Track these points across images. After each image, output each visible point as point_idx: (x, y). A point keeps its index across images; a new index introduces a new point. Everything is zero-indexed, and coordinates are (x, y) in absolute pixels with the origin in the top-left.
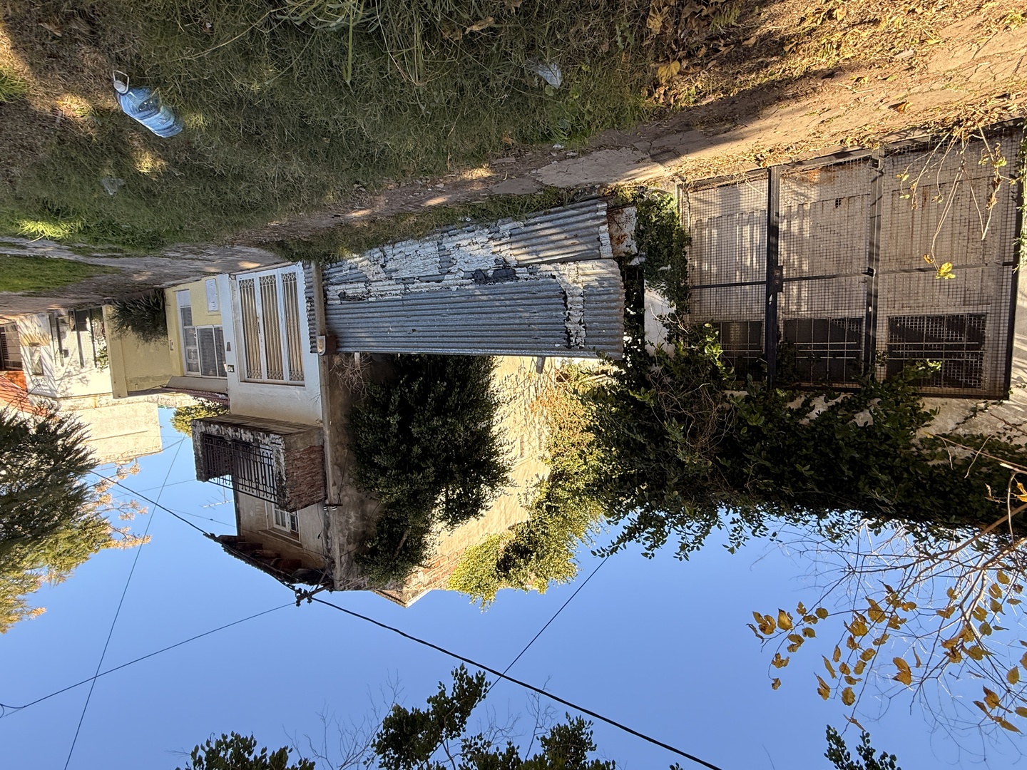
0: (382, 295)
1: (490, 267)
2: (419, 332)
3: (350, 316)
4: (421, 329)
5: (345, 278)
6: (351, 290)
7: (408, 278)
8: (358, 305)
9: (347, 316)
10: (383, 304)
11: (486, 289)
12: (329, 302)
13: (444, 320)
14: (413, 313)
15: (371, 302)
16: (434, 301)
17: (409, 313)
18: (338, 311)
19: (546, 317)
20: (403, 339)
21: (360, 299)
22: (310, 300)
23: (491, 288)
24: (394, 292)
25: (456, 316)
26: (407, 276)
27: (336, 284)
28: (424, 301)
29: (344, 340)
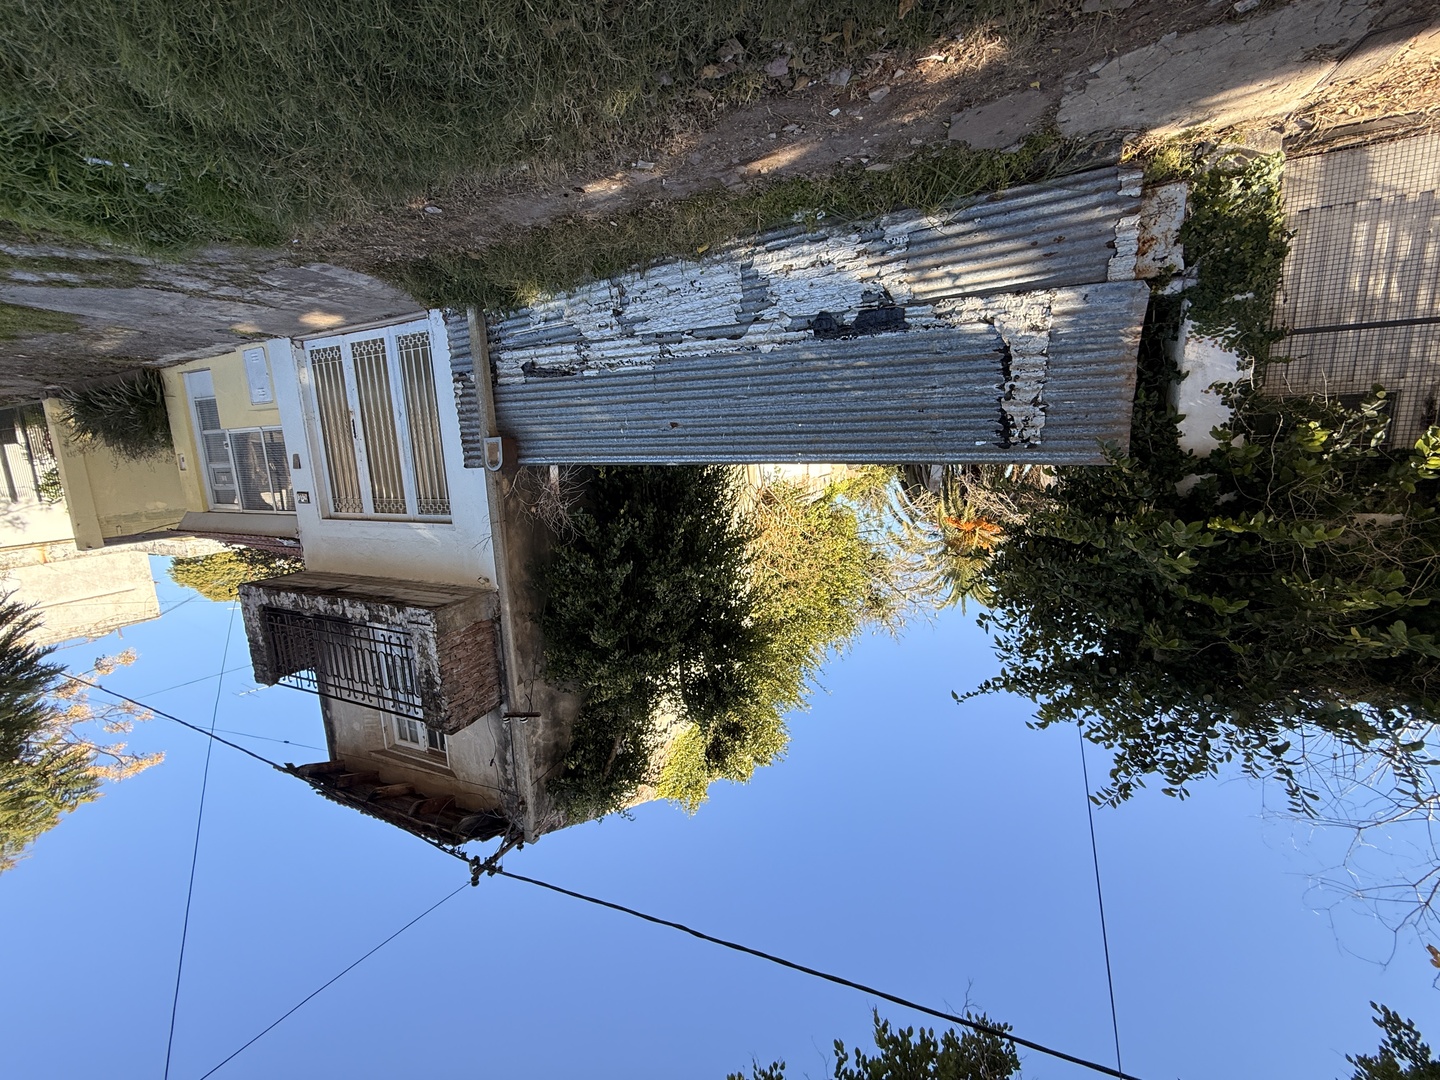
0: (611, 366)
1: (849, 309)
2: (685, 427)
3: (545, 403)
4: (689, 422)
5: (535, 337)
6: (545, 358)
7: (670, 334)
8: (560, 385)
9: (538, 403)
10: (613, 381)
11: (834, 347)
12: (500, 381)
13: (738, 406)
14: (675, 394)
15: (589, 378)
16: (721, 372)
17: (667, 395)
18: (519, 396)
19: (959, 395)
20: (651, 441)
21: (568, 373)
22: (460, 377)
23: (844, 347)
24: (637, 359)
25: (764, 399)
26: (668, 329)
27: (515, 349)
28: (700, 374)
29: (531, 445)
